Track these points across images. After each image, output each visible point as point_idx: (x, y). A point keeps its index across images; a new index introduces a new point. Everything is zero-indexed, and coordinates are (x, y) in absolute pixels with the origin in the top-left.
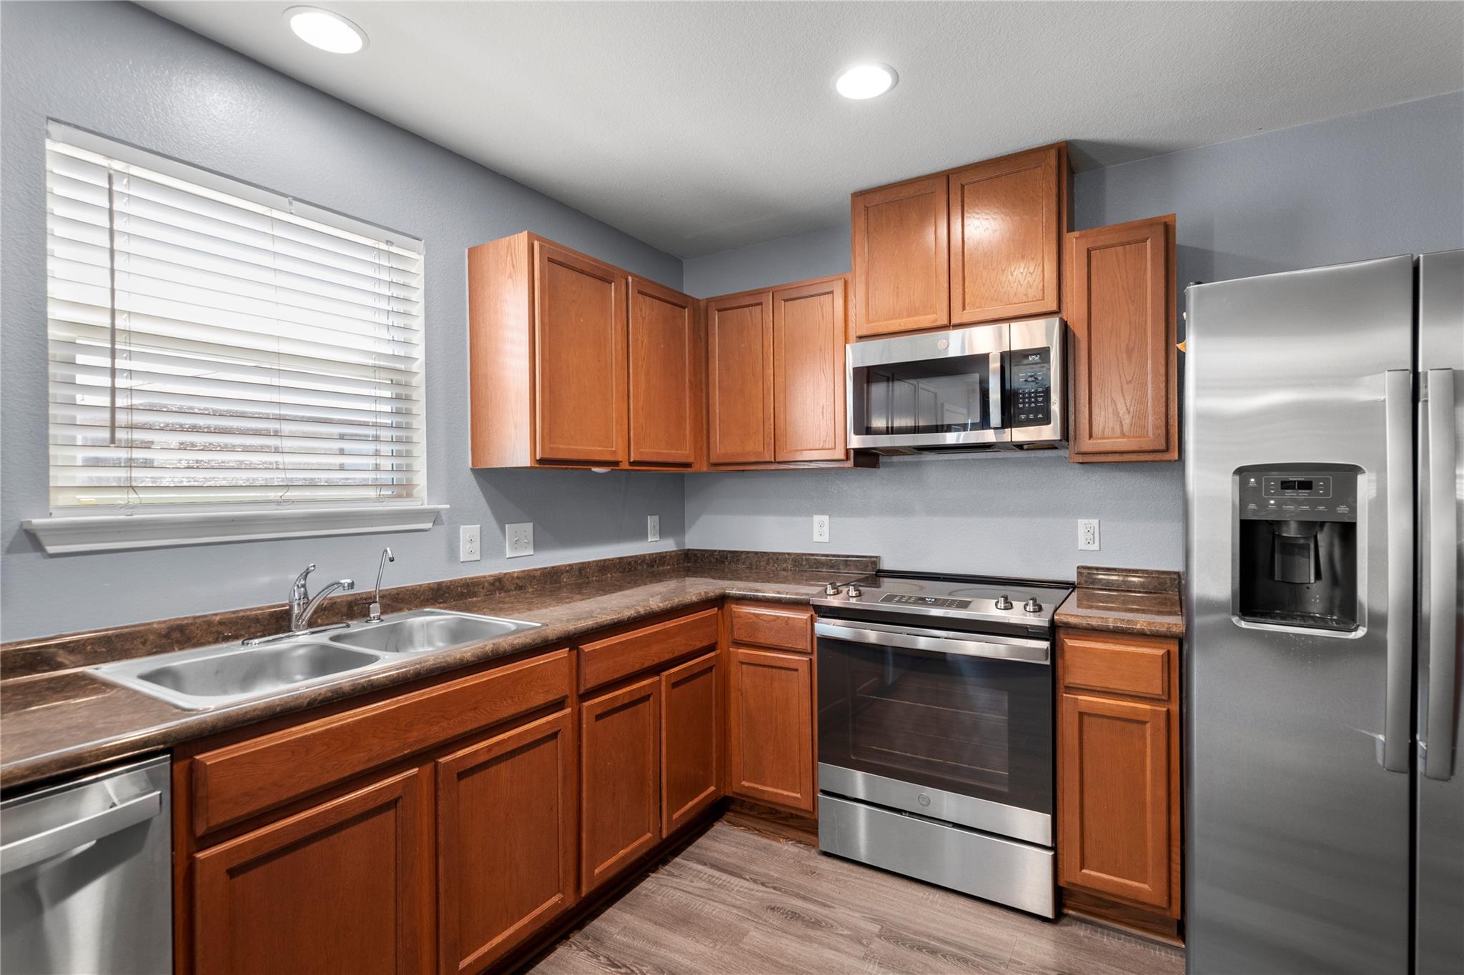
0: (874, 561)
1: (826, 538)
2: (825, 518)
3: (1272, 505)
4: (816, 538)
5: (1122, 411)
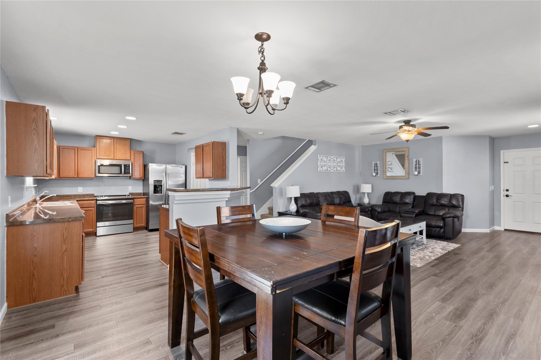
1: (81, 191)
2: (81, 188)
3: (156, 184)
4: (79, 191)
5: (138, 173)
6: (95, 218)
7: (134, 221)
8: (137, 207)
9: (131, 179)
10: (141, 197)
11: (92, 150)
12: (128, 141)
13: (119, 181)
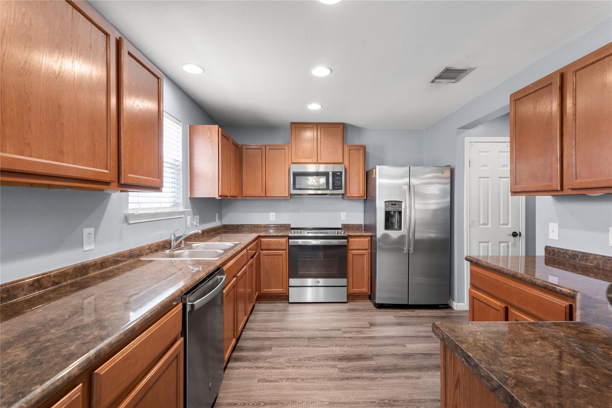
0: (289, 225)
1: (274, 219)
2: (274, 214)
3: (390, 209)
4: (271, 219)
5: (356, 187)
6: (286, 271)
7: (348, 281)
8: (353, 255)
9: (344, 200)
10: (361, 234)
11: (285, 149)
12: (339, 129)
13: (326, 203)
